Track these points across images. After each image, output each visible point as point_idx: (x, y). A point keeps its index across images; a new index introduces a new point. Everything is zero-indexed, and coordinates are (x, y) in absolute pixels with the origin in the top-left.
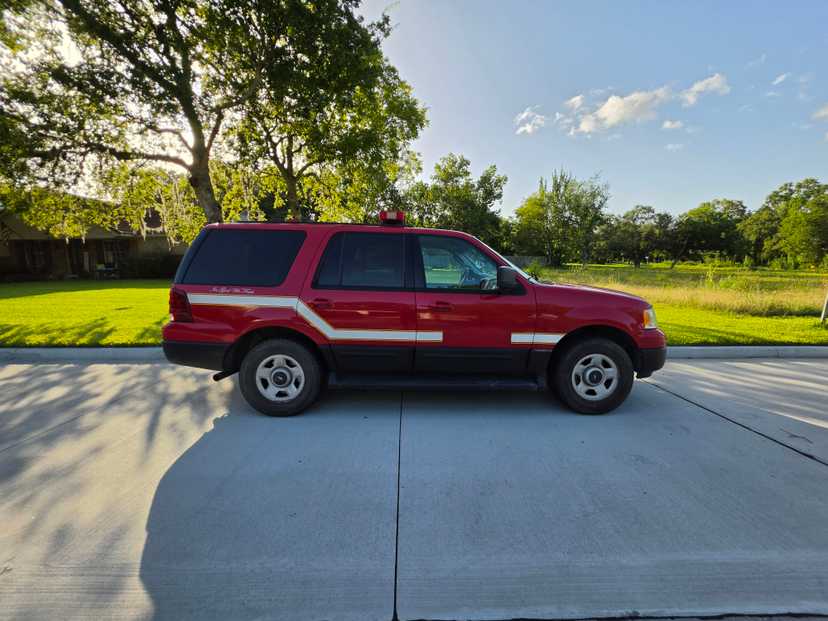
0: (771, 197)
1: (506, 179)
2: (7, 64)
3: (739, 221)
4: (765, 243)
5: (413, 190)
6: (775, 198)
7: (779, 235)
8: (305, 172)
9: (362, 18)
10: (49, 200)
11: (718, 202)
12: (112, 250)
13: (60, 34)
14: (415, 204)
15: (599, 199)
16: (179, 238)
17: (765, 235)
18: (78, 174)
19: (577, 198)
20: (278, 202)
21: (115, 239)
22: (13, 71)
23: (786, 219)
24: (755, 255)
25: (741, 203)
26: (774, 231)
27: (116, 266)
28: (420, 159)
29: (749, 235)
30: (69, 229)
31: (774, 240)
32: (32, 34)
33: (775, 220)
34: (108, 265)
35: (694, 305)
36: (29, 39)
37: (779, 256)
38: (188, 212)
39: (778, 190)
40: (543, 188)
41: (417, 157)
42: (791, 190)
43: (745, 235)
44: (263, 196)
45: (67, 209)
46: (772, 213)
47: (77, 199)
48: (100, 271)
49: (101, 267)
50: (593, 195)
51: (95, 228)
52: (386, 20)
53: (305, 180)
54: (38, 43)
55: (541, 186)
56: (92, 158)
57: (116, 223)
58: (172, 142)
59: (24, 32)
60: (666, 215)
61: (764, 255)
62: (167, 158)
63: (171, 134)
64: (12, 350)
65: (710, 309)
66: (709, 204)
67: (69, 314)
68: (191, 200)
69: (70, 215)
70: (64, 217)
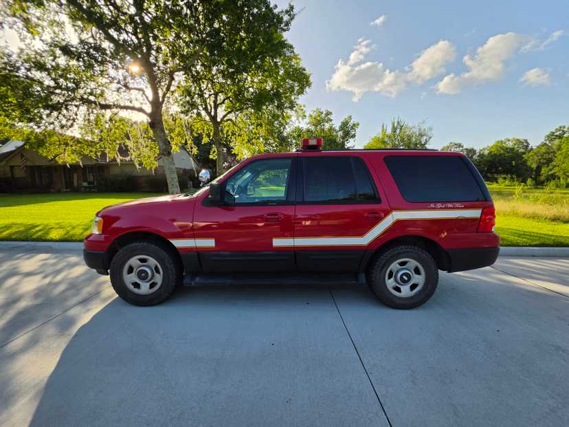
0: (548, 136)
1: (358, 125)
2: (29, 44)
3: (524, 153)
4: (543, 169)
5: (293, 132)
6: (552, 137)
7: (554, 163)
8: (225, 119)
9: (276, 6)
10: (55, 138)
11: (509, 140)
12: (92, 173)
13: (63, 23)
14: (294, 141)
15: (425, 138)
16: (141, 164)
17: (544, 164)
18: (74, 120)
19: (409, 137)
20: (205, 140)
21: (95, 165)
22: (32, 49)
23: (560, 152)
24: (536, 177)
25: (526, 141)
26: (550, 160)
27: (95, 182)
28: (305, 109)
29: (531, 164)
30: (68, 158)
31: (551, 167)
32: (45, 24)
33: (551, 152)
34: (89, 183)
35: (515, 214)
36: (42, 27)
37: (554, 179)
38: (147, 146)
39: (554, 131)
40: (384, 131)
41: (303, 107)
42: (563, 131)
43: (529, 163)
44: (196, 135)
45: (67, 144)
46: (549, 148)
47: (73, 138)
48: (85, 187)
49: (85, 184)
50: (421, 135)
51: (85, 157)
52: (292, 8)
53: (226, 123)
54: (49, 29)
55: (383, 129)
56: (83, 109)
57: (99, 154)
58: (137, 97)
59: (40, 22)
60: (473, 149)
61: (542, 178)
62: (133, 108)
63: (137, 91)
64: (33, 243)
65: (529, 218)
66: (502, 141)
67: (69, 216)
68: (149, 138)
69: (69, 148)
70: (65, 150)
